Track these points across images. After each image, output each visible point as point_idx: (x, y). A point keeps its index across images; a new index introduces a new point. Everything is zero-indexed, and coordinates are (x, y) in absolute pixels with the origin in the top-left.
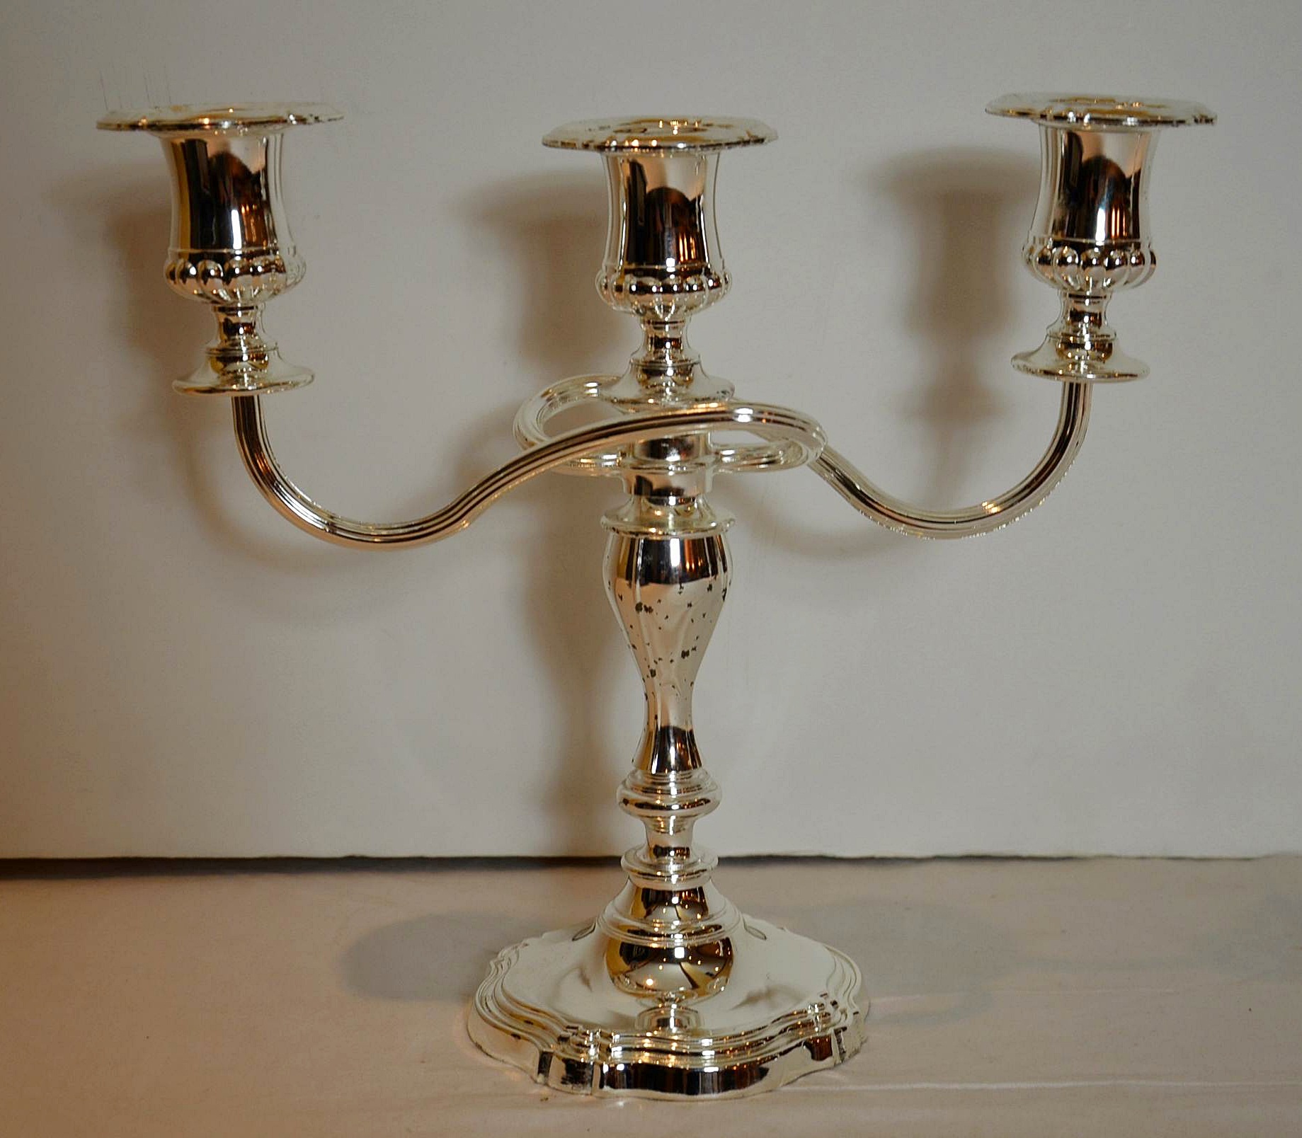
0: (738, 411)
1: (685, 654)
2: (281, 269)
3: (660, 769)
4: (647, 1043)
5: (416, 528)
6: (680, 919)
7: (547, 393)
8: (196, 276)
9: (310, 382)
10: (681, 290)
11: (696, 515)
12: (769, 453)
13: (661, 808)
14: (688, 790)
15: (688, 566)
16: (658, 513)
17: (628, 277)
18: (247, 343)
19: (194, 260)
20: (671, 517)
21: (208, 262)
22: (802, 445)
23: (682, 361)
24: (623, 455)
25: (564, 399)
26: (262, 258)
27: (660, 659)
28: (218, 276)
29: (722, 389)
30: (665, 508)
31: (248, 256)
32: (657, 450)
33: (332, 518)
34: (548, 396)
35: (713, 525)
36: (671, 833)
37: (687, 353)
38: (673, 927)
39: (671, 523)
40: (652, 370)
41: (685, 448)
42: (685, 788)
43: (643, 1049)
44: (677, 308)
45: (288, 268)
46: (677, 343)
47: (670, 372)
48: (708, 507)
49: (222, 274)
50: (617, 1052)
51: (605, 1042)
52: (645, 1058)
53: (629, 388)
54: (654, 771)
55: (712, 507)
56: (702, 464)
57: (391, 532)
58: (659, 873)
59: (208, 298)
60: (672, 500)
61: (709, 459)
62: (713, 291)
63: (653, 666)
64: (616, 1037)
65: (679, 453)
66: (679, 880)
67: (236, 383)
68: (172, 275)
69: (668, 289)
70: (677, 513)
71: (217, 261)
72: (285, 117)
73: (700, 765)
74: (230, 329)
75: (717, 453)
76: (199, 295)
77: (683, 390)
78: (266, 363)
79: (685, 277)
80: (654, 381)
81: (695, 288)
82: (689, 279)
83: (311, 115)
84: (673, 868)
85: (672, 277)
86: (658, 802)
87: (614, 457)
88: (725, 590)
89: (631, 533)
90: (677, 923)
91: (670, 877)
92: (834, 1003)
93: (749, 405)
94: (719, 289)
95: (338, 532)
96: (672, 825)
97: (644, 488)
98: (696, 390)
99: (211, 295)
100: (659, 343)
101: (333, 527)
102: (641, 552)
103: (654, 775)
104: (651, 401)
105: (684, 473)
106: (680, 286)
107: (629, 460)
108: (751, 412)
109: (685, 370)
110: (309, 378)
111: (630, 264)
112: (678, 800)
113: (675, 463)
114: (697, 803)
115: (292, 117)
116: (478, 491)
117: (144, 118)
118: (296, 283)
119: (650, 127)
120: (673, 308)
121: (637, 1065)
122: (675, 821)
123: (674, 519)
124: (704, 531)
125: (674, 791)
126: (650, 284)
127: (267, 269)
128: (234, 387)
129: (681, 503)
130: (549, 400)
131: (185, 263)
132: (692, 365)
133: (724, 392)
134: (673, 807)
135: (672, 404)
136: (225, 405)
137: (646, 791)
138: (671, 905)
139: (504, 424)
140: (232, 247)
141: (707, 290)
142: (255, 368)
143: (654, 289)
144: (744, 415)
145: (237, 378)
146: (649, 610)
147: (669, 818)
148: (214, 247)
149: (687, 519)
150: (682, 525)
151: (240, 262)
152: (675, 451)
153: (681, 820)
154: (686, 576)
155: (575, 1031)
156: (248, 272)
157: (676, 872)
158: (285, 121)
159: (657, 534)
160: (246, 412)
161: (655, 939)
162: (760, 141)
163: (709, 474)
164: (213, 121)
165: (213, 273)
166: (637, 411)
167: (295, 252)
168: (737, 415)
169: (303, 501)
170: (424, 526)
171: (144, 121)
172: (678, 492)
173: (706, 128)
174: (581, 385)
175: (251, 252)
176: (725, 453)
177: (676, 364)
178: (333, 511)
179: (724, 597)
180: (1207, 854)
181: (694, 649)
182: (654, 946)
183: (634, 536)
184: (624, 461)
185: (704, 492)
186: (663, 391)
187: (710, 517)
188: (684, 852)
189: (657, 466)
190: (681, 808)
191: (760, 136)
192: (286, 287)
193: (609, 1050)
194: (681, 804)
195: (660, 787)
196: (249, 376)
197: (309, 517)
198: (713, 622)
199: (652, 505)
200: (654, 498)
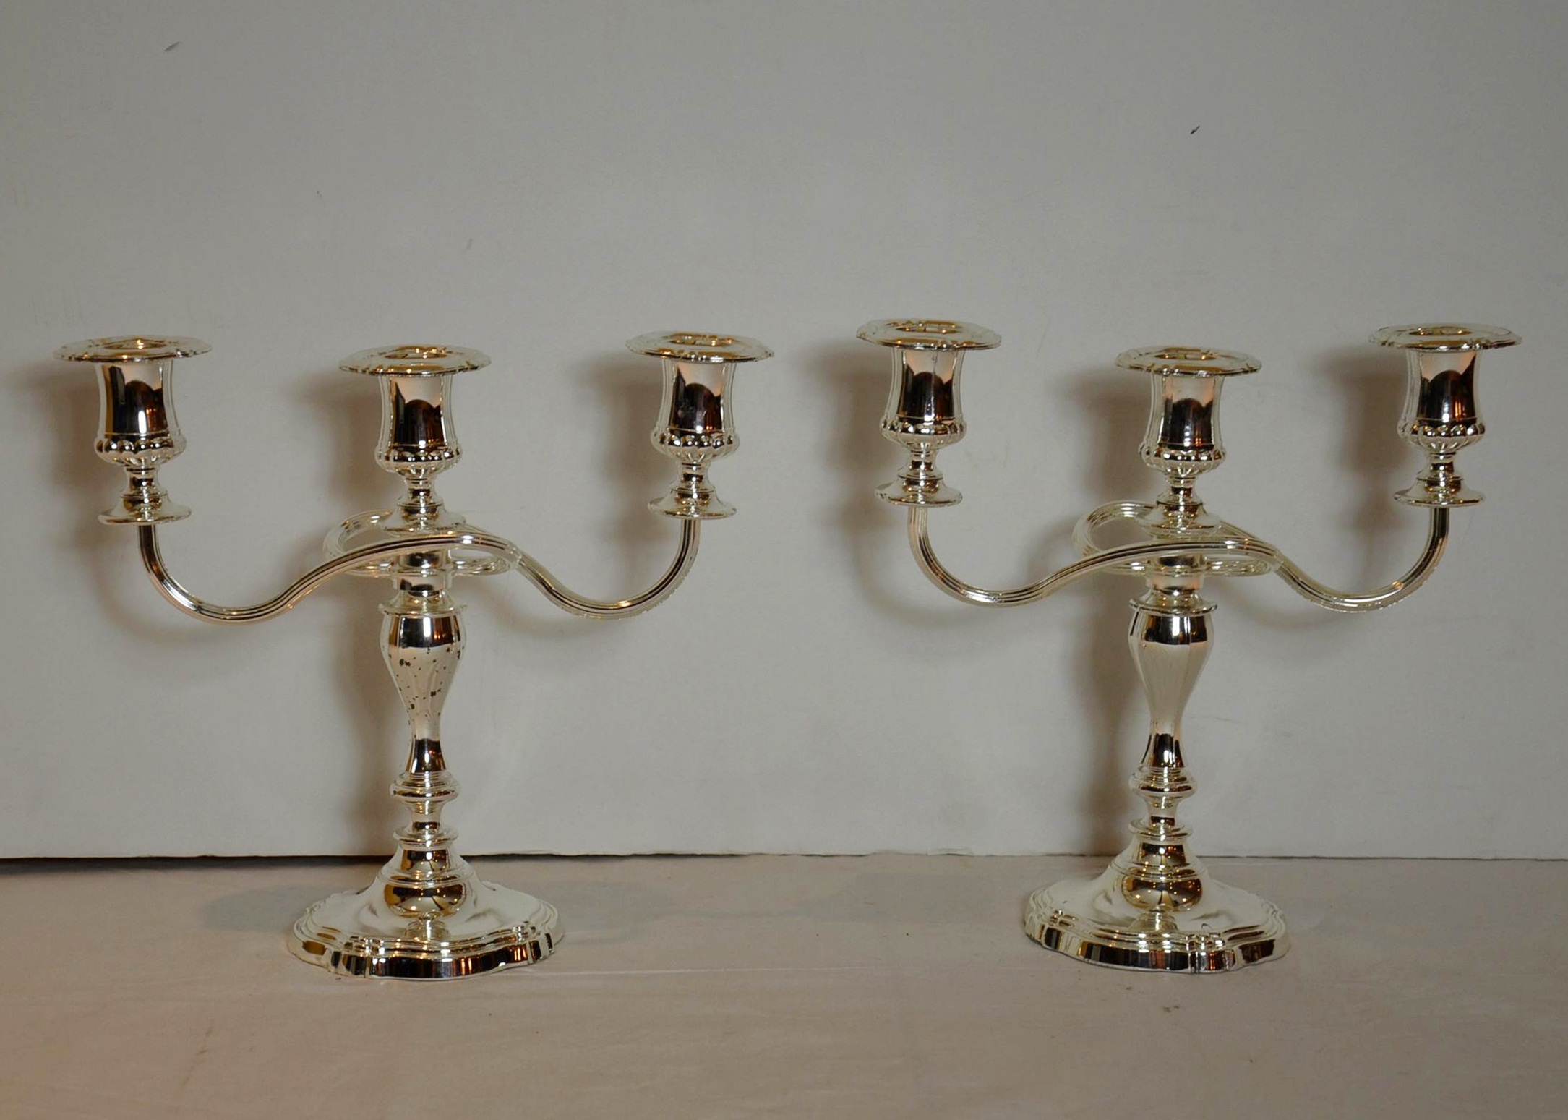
0: (464, 537)
1: (433, 694)
2: (170, 445)
3: (418, 769)
4: (398, 945)
5: (256, 610)
6: (433, 870)
7: (345, 524)
8: (116, 450)
9: (188, 516)
10: (427, 460)
11: (441, 602)
12: (485, 563)
13: (419, 796)
14: (437, 784)
15: (436, 637)
16: (417, 602)
17: (393, 451)
18: (148, 491)
19: (115, 440)
20: (425, 604)
21: (124, 441)
22: (506, 560)
23: (431, 504)
24: (392, 564)
25: (357, 527)
26: (158, 438)
27: (417, 697)
28: (130, 450)
29: (456, 522)
30: (420, 598)
31: (150, 437)
32: (415, 561)
33: (200, 603)
34: (345, 526)
35: (452, 609)
36: (427, 813)
37: (434, 499)
38: (428, 876)
39: (425, 608)
40: (411, 511)
41: (432, 558)
42: (436, 783)
43: (395, 949)
44: (426, 471)
45: (175, 444)
46: (427, 492)
47: (423, 511)
48: (448, 597)
49: (133, 449)
50: (382, 951)
51: (375, 945)
52: (396, 954)
53: (397, 520)
54: (413, 771)
55: (450, 596)
56: (444, 570)
57: (240, 613)
58: (419, 840)
59: (123, 463)
60: (425, 593)
61: (451, 566)
62: (449, 460)
63: (413, 702)
64: (382, 942)
65: (429, 563)
66: (431, 845)
67: (140, 517)
68: (100, 449)
69: (418, 459)
70: (429, 601)
71: (130, 441)
72: (175, 354)
73: (445, 768)
74: (136, 483)
75: (454, 563)
76: (117, 461)
77: (431, 522)
78: (160, 504)
79: (429, 453)
80: (413, 516)
81: (436, 458)
82: (432, 454)
83: (191, 351)
84: (428, 836)
85: (422, 451)
86: (418, 792)
87: (386, 565)
88: (459, 652)
89: (397, 614)
90: (430, 873)
91: (425, 842)
92: (533, 928)
93: (471, 534)
94: (452, 459)
95: (203, 612)
96: (427, 808)
97: (406, 586)
98: (441, 522)
99: (125, 461)
100: (416, 493)
101: (199, 608)
102: (402, 627)
103: (414, 774)
104: (411, 529)
105: (432, 575)
106: (426, 457)
107: (397, 567)
108: (471, 537)
109: (432, 509)
110: (188, 514)
111: (394, 443)
112: (430, 791)
113: (426, 569)
114: (442, 793)
115: (179, 353)
116: (298, 585)
117: (86, 353)
118: (180, 453)
119: (410, 352)
120: (423, 471)
121: (393, 959)
122: (429, 805)
123: (427, 605)
124: (444, 613)
125: (428, 785)
126: (408, 456)
127: (162, 446)
128: (139, 519)
129: (431, 595)
130: (346, 528)
131: (108, 441)
132: (437, 506)
133: (457, 524)
134: (427, 795)
135: (425, 531)
136: (133, 531)
137: (409, 785)
138: (426, 860)
139: (317, 544)
140: (139, 432)
141: (444, 459)
142: (153, 508)
143: (410, 459)
144: (467, 540)
145: (141, 515)
146: (408, 664)
147: (424, 802)
148: (128, 432)
149: (435, 605)
150: (432, 609)
151: (144, 441)
152: (425, 561)
153: (433, 804)
154: (435, 643)
155: (356, 939)
156: (150, 447)
157: (429, 840)
158: (175, 356)
159: (416, 615)
160: (147, 536)
161: (417, 883)
162: (475, 368)
163: (450, 577)
164: (130, 357)
165: (127, 448)
166: (401, 535)
167: (180, 434)
168: (463, 539)
169: (182, 592)
170: (262, 609)
171: (86, 356)
172: (429, 588)
173: (447, 354)
174: (368, 517)
175: (152, 435)
176: (458, 563)
177: (427, 506)
178: (202, 599)
179: (458, 657)
180: (831, 852)
181: (439, 690)
182: (416, 887)
183: (398, 616)
184: (394, 567)
185: (446, 587)
186: (419, 523)
187: (449, 604)
188: (435, 825)
189: (415, 571)
190: (433, 796)
191: (476, 365)
192: (174, 455)
193: (377, 950)
194: (433, 793)
195: (419, 782)
196: (149, 513)
197: (185, 602)
198: (451, 674)
199: (412, 597)
200: (413, 592)
